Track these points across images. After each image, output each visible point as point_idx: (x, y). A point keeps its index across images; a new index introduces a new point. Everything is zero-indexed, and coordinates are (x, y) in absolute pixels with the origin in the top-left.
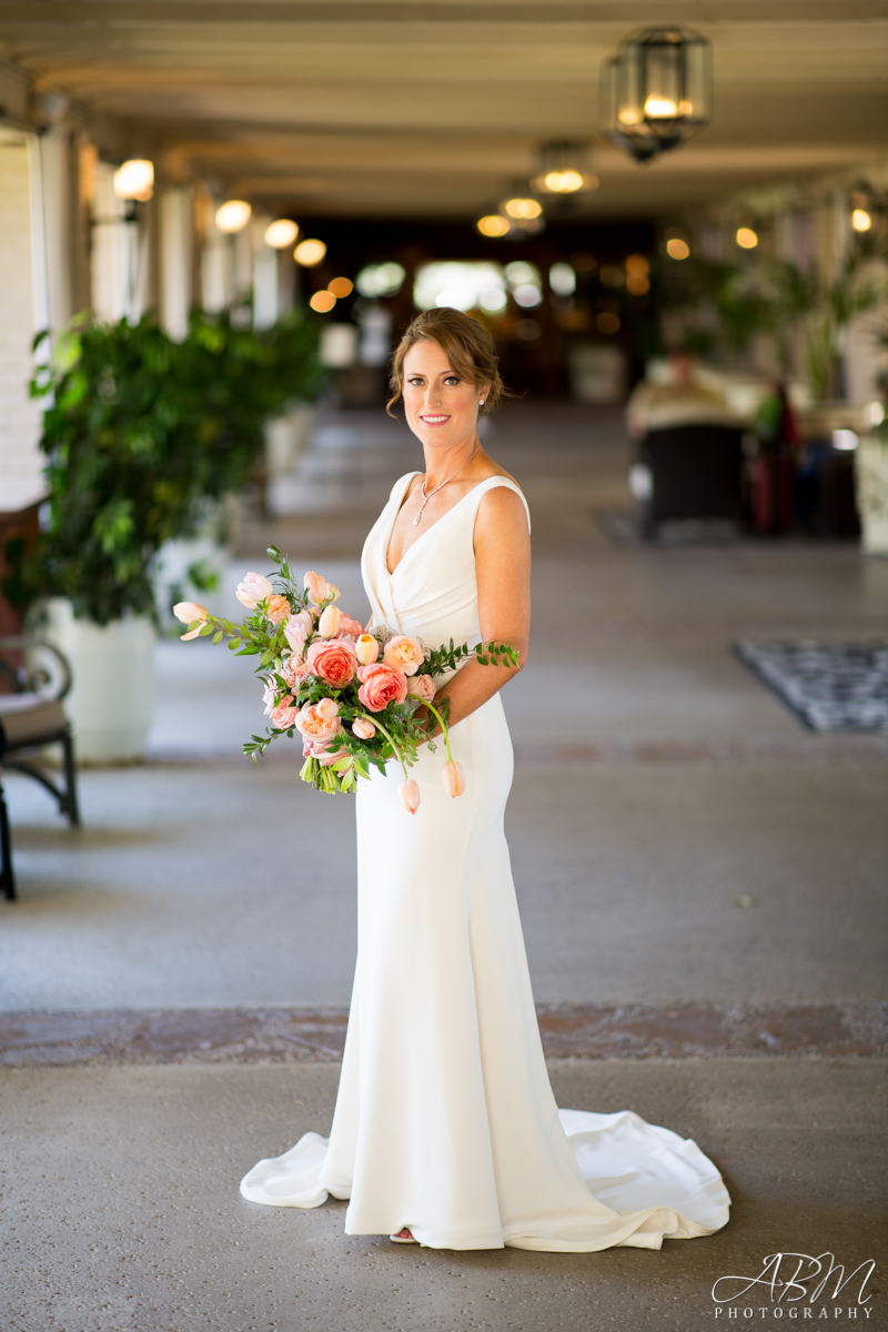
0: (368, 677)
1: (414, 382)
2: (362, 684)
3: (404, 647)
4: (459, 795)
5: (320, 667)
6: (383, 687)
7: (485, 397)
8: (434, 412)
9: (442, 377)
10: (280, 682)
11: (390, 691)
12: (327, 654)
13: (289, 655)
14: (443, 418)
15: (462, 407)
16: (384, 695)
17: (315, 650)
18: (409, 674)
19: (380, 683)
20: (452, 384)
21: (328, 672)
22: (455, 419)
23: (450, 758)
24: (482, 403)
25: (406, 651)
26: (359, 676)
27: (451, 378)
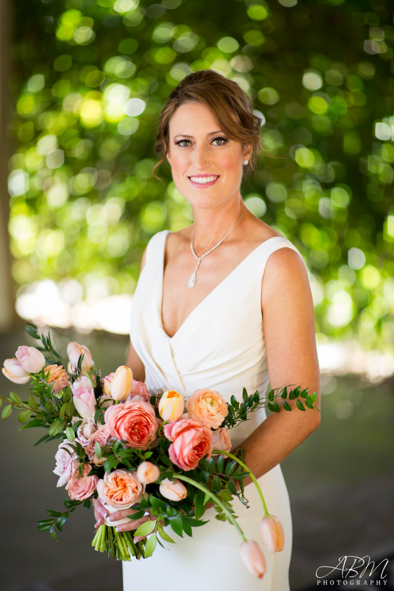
0: (178, 434)
1: (182, 144)
2: (172, 443)
3: (209, 400)
4: (280, 551)
5: (122, 430)
6: (196, 443)
7: (249, 156)
8: (203, 173)
9: (211, 138)
10: (79, 449)
11: (200, 447)
12: (128, 417)
13: (80, 423)
14: (212, 179)
15: (230, 166)
16: (196, 451)
17: (110, 414)
18: (215, 428)
19: (193, 440)
20: (219, 144)
21: (131, 434)
22: (223, 180)
23: (267, 513)
24: (246, 163)
25: (212, 404)
26: (166, 434)
27: (219, 139)
